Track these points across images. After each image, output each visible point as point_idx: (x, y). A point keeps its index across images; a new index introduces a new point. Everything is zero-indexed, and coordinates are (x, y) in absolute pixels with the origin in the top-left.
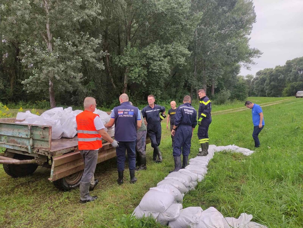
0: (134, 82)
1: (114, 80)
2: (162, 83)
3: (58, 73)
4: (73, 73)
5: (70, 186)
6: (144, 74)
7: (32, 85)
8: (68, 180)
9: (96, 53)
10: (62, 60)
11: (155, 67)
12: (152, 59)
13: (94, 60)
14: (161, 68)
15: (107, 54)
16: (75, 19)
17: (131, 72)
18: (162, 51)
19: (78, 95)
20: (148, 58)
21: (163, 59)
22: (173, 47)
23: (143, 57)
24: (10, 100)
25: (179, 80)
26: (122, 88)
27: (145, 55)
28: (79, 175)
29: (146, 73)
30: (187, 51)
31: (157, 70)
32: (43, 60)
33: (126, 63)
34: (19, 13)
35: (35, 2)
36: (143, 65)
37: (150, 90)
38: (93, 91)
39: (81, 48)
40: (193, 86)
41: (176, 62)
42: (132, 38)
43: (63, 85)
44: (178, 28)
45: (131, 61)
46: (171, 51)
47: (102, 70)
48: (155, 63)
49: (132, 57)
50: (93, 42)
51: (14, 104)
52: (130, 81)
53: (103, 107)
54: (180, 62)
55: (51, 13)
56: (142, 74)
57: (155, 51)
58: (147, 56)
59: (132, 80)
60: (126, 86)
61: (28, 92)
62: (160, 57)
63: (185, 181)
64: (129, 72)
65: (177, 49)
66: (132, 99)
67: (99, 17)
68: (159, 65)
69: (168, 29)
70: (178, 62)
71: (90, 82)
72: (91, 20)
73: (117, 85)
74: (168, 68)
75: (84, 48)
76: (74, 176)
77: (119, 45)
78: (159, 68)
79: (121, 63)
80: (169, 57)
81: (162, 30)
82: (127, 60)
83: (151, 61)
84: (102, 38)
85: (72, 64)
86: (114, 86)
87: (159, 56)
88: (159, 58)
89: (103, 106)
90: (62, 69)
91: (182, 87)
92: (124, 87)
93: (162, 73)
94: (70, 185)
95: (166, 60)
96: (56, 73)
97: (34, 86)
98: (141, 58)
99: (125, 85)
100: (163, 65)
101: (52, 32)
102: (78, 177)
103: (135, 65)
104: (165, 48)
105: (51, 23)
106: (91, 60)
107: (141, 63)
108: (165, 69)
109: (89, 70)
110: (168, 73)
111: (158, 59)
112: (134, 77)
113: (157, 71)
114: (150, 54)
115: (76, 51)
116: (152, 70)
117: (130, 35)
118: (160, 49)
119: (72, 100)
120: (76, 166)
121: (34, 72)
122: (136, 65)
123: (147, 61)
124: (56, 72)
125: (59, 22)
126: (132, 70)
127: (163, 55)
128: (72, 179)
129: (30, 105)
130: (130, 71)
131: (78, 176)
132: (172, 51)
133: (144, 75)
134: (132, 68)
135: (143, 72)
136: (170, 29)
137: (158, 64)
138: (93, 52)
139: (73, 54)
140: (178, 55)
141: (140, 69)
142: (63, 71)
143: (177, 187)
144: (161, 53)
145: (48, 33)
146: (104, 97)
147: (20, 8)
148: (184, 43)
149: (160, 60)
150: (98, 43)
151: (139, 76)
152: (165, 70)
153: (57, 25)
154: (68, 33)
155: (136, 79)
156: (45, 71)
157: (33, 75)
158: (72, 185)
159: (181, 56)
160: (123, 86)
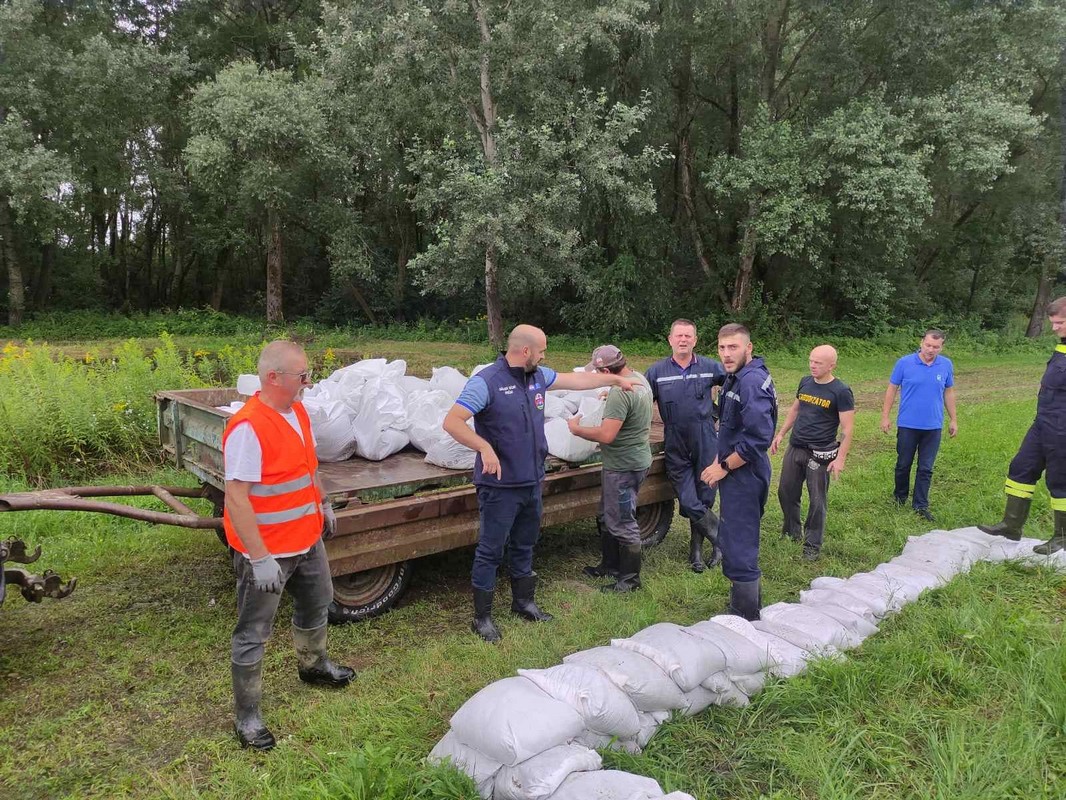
0: (774, 251)
1: (705, 246)
2: (900, 251)
3: (504, 233)
4: (550, 231)
5: (346, 612)
6: (815, 219)
7: (436, 271)
8: (345, 591)
9: (631, 157)
10: (520, 188)
11: (863, 190)
12: (851, 159)
13: (620, 182)
14: (888, 194)
15: (668, 157)
16: (562, 46)
17: (764, 214)
18: (899, 125)
19: (582, 302)
20: (837, 159)
21: (902, 156)
22: (953, 103)
23: (816, 157)
24: (394, 314)
25: (989, 237)
26: (732, 273)
27: (823, 148)
28: (382, 580)
29: (823, 216)
30: (1019, 117)
31: (873, 202)
32: (464, 192)
33: (746, 184)
34: (399, 51)
35: (445, 10)
36: (811, 188)
37: (844, 279)
38: (630, 286)
39: (580, 146)
40: (1054, 260)
41: (963, 164)
42: (781, 85)
43: (522, 271)
44: (985, 20)
45: (766, 172)
46: (941, 121)
47: (648, 213)
48: (865, 174)
49: (773, 159)
50: (621, 119)
51: (404, 327)
52: (760, 248)
53: (660, 340)
54: (982, 162)
55: (497, 37)
56: (808, 219)
57: (865, 127)
58: (832, 151)
59: (764, 243)
60: (748, 265)
61: (423, 293)
62: (889, 150)
63: (674, 667)
64: (758, 216)
65: (971, 112)
66: (769, 315)
67: (642, 27)
68: (882, 182)
69: (933, 34)
70: (971, 166)
71: (621, 257)
72: (615, 42)
73: (713, 265)
74: (922, 191)
75: (589, 143)
76: (365, 581)
77: (733, 116)
78: (880, 196)
79: (728, 185)
80: (930, 148)
81: (904, 41)
82: (752, 171)
83: (847, 169)
84: (649, 101)
85: (548, 201)
86: (706, 268)
87: (882, 146)
88: (882, 152)
89: (662, 338)
90: (518, 219)
91: (1004, 266)
92: (739, 271)
93: (894, 212)
94: (346, 606)
95: (916, 158)
96: (499, 231)
97: (441, 276)
98: (805, 159)
99: (747, 262)
100: (899, 180)
101: (495, 99)
102: (378, 586)
103: (782, 188)
104: (912, 111)
105: (493, 71)
106: (610, 182)
107: (805, 180)
108: (907, 194)
109: (616, 215)
110: (922, 211)
111: (879, 160)
112: (776, 235)
113: (872, 207)
114: (845, 141)
115: (567, 156)
116: (850, 203)
117: (772, 75)
118: (891, 119)
119: (561, 316)
120: (355, 553)
121: (440, 232)
122: (786, 186)
123: (832, 171)
124: (499, 228)
125: (515, 65)
126: (770, 209)
127: (901, 141)
128: (358, 588)
129: (446, 330)
130: (762, 212)
131: (378, 582)
132: (947, 122)
133: (817, 223)
134: (770, 202)
135: (814, 213)
136: (938, 30)
137: (876, 178)
138: (619, 154)
139: (553, 166)
140: (976, 137)
141: (799, 201)
142: (519, 226)
143: (621, 685)
144: (896, 133)
145: (486, 103)
146: (667, 307)
147: (401, 34)
148: (1010, 83)
149: (886, 164)
150: (635, 122)
151: (794, 230)
152: (910, 201)
153: (510, 74)
154: (542, 96)
155: (782, 240)
156: (467, 229)
157: (435, 240)
158: (351, 608)
159: (985, 139)
160: (738, 268)
